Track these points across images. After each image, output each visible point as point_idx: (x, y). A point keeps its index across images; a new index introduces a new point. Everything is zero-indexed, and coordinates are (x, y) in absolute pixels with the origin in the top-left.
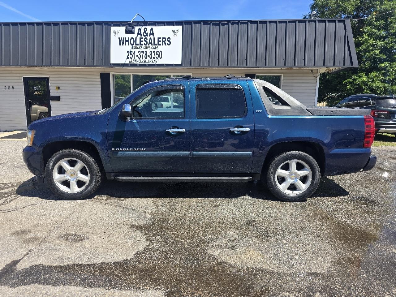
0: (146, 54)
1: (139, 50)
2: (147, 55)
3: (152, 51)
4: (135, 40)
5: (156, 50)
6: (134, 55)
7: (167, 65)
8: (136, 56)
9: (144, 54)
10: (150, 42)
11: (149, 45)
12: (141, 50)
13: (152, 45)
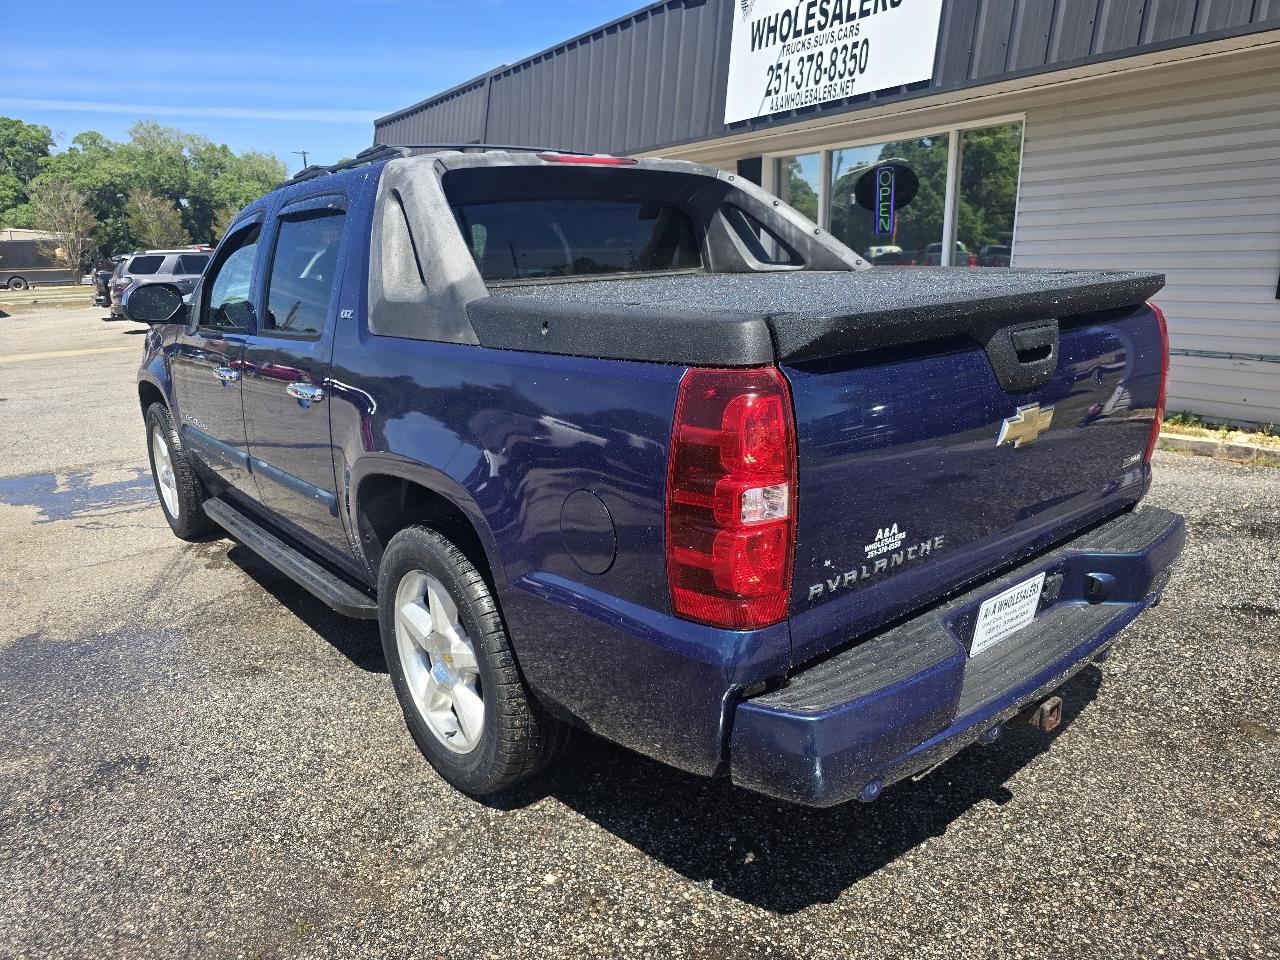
0: (819, 67)
1: (800, 55)
2: (823, 67)
3: (839, 45)
4: (793, 17)
5: (849, 42)
6: (784, 78)
7: (881, 93)
8: (790, 79)
9: (814, 67)
10: (838, 12)
11: (831, 25)
12: (805, 54)
13: (841, 23)
